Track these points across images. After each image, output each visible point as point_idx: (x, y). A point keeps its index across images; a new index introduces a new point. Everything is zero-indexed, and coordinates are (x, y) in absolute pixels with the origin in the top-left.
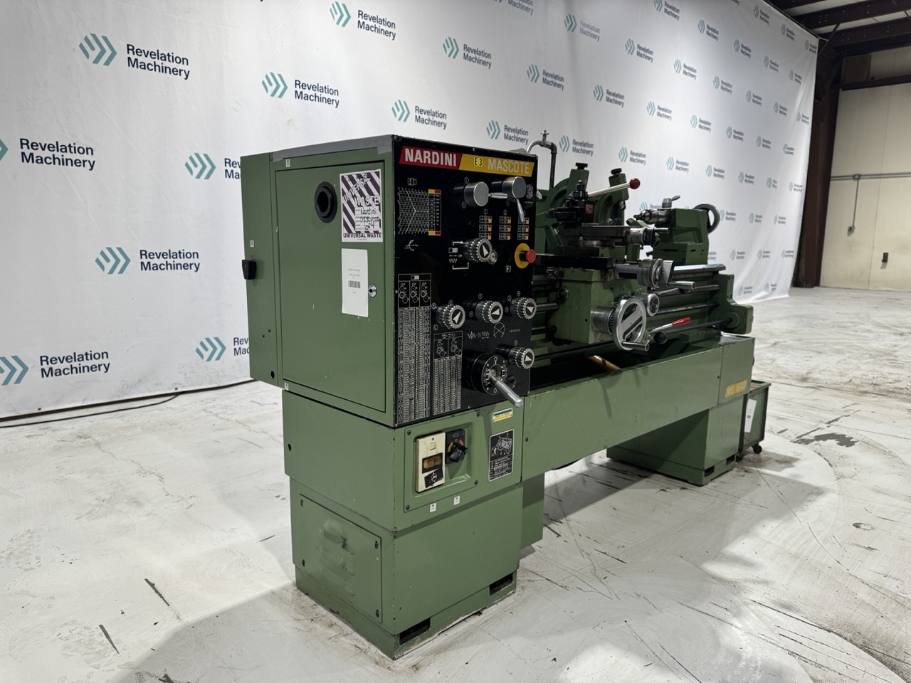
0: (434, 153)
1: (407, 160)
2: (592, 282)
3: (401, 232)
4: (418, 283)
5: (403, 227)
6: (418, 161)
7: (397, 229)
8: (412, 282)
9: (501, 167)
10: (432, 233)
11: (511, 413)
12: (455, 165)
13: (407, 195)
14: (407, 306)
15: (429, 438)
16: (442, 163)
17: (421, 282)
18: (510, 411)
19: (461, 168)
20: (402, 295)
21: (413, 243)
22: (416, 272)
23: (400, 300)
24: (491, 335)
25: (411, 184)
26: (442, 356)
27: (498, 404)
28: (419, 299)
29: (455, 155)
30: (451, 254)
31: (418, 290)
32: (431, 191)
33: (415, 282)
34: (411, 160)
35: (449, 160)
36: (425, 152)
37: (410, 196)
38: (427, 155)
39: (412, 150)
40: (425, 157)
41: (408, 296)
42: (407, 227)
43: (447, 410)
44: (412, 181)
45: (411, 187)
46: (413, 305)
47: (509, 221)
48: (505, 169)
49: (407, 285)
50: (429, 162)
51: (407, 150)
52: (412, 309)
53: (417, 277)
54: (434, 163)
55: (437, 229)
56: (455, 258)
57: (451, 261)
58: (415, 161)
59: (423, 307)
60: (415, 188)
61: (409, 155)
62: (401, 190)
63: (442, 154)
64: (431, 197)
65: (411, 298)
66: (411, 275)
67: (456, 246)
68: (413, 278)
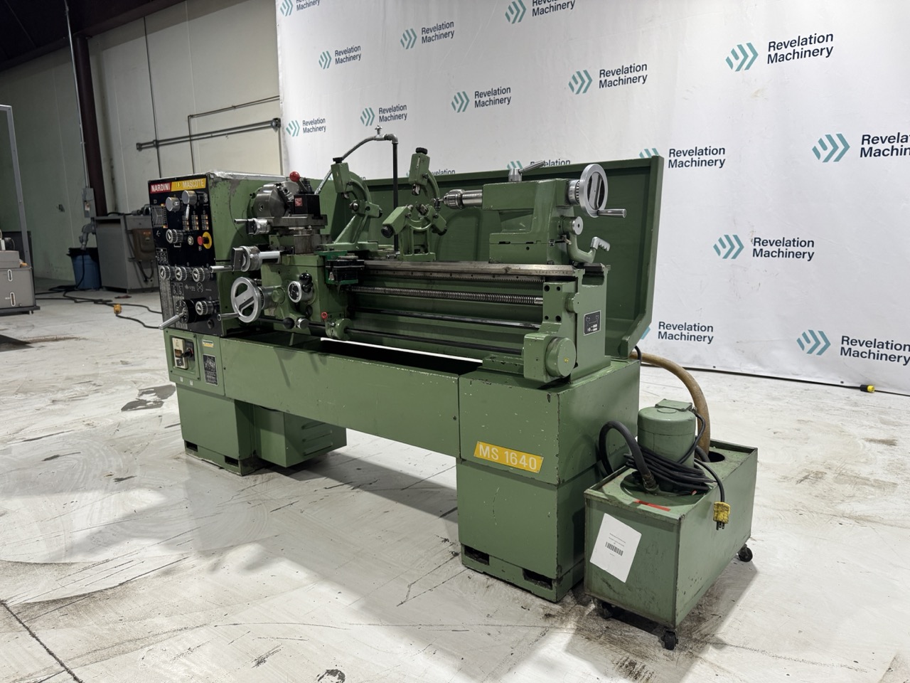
9: (189, 185)
10: (164, 227)
11: (212, 344)
17: (164, 253)
19: (172, 190)
21: (159, 232)
22: (162, 247)
24: (196, 289)
25: (155, 203)
27: (206, 335)
32: (162, 205)
37: (155, 208)
47: (197, 218)
59: (166, 266)
68: (161, 250)
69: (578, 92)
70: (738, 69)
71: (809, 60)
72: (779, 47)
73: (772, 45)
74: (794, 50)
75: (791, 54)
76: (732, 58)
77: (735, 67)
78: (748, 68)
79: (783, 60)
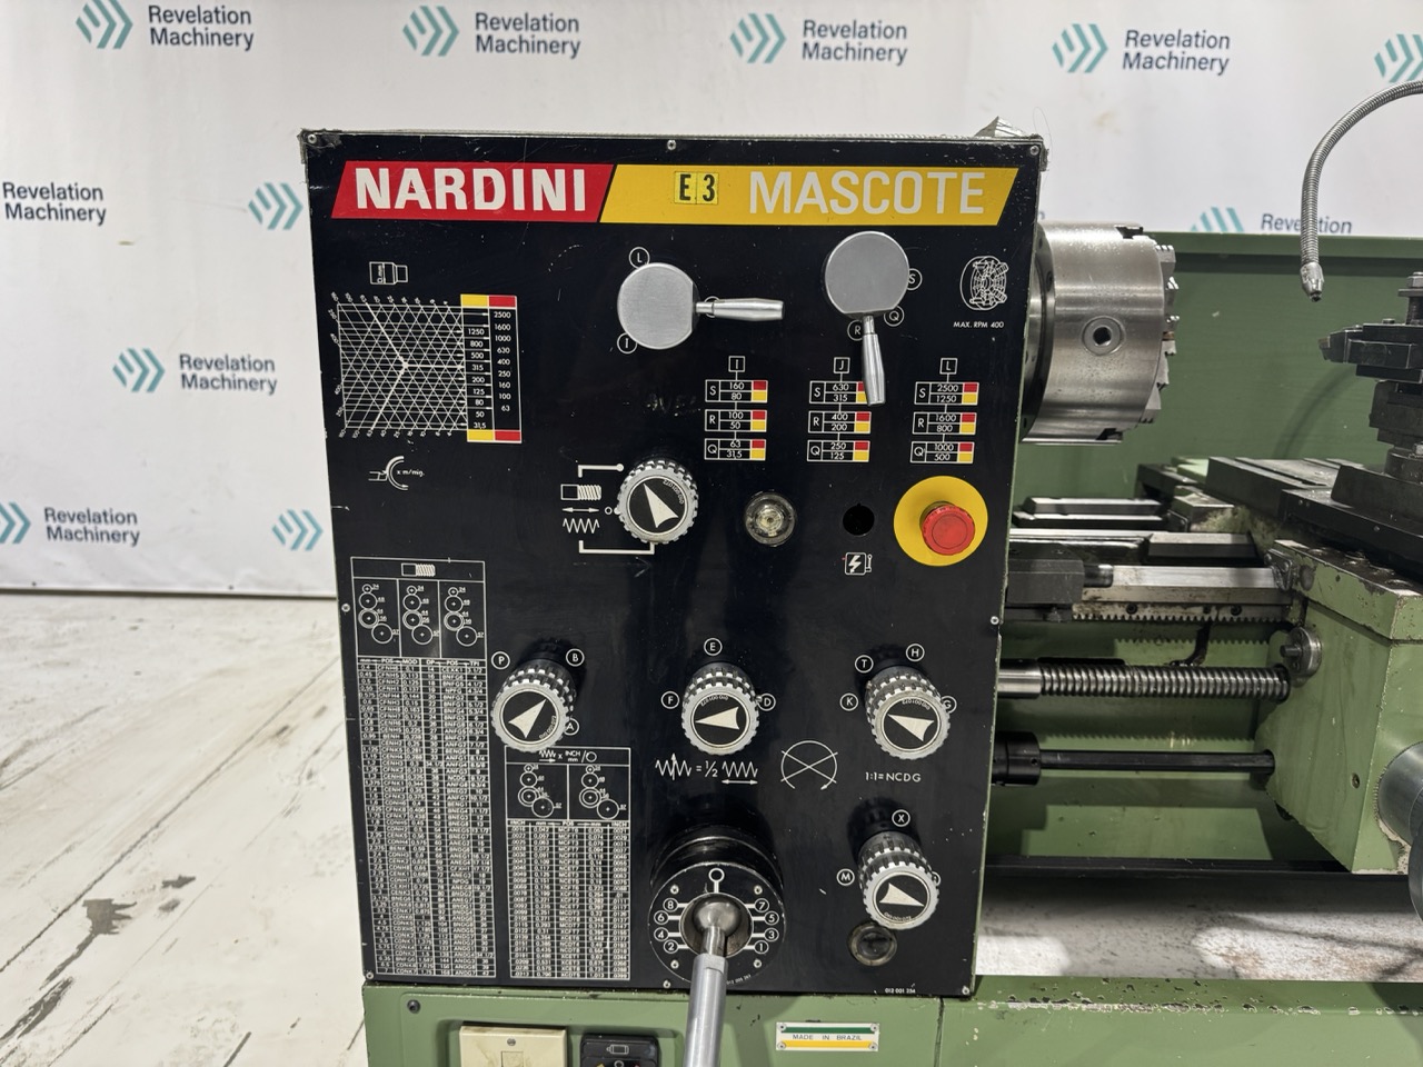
0: (479, 174)
1: (362, 204)
2: (1389, 642)
3: (350, 432)
4: (429, 586)
5: (358, 416)
6: (412, 205)
7: (332, 422)
8: (404, 585)
9: (820, 200)
10: (480, 436)
11: (874, 1038)
12: (580, 205)
13: (369, 317)
14: (391, 650)
15: (498, 1037)
16: (519, 204)
17: (445, 587)
18: (868, 1031)
19: (610, 215)
20: (369, 618)
21: (399, 467)
22: (424, 554)
23: (364, 632)
24: (767, 777)
25: (383, 281)
26: (543, 813)
27: (803, 999)
28: (438, 633)
29: (579, 175)
30: (569, 504)
31: (431, 608)
32: (470, 301)
33: (416, 584)
34: (382, 202)
35: (552, 191)
36: (440, 174)
37: (382, 318)
38: (449, 181)
39: (384, 173)
40: (441, 190)
41: (393, 622)
42: (372, 416)
43: (570, 973)
44: (384, 272)
45: (383, 292)
46: (412, 650)
48: (845, 203)
49: (387, 589)
50: (461, 204)
51: (363, 176)
52: (409, 661)
53: (426, 570)
54: (480, 204)
55: (503, 422)
56: (592, 516)
57: (570, 526)
58: (400, 205)
59: (455, 662)
60: (398, 292)
61: (370, 188)
62: (343, 300)
63: (518, 175)
64: (474, 317)
65: (405, 632)
66: (404, 562)
67: (590, 478)
68: (411, 570)
69: (753, 59)
70: (1073, 69)
71: (1191, 74)
72: (1145, 43)
73: (1132, 36)
74: (1170, 53)
75: (1164, 58)
76: (1063, 48)
77: (1068, 64)
78: (1089, 69)
79: (1151, 67)
